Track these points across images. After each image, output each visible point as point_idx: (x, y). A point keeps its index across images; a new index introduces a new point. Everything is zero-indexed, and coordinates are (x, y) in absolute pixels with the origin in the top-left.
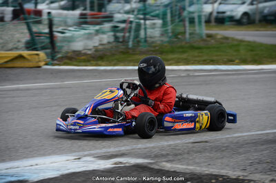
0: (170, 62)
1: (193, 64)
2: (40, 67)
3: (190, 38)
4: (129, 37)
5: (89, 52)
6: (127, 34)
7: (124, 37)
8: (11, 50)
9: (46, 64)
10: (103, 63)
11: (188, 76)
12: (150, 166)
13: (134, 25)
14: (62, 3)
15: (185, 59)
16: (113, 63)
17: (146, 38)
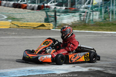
0: (104, 30)
1: (114, 31)
2: (50, 29)
3: (112, 20)
4: (86, 18)
5: (70, 24)
6: (85, 17)
7: (84, 18)
8: (38, 22)
9: (53, 28)
10: (76, 29)
11: (112, 36)
12: (103, 71)
13: (89, 14)
14: (56, 3)
15: (110, 29)
16: (80, 29)
17: (93, 19)
